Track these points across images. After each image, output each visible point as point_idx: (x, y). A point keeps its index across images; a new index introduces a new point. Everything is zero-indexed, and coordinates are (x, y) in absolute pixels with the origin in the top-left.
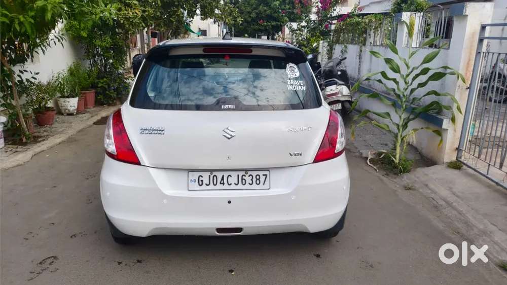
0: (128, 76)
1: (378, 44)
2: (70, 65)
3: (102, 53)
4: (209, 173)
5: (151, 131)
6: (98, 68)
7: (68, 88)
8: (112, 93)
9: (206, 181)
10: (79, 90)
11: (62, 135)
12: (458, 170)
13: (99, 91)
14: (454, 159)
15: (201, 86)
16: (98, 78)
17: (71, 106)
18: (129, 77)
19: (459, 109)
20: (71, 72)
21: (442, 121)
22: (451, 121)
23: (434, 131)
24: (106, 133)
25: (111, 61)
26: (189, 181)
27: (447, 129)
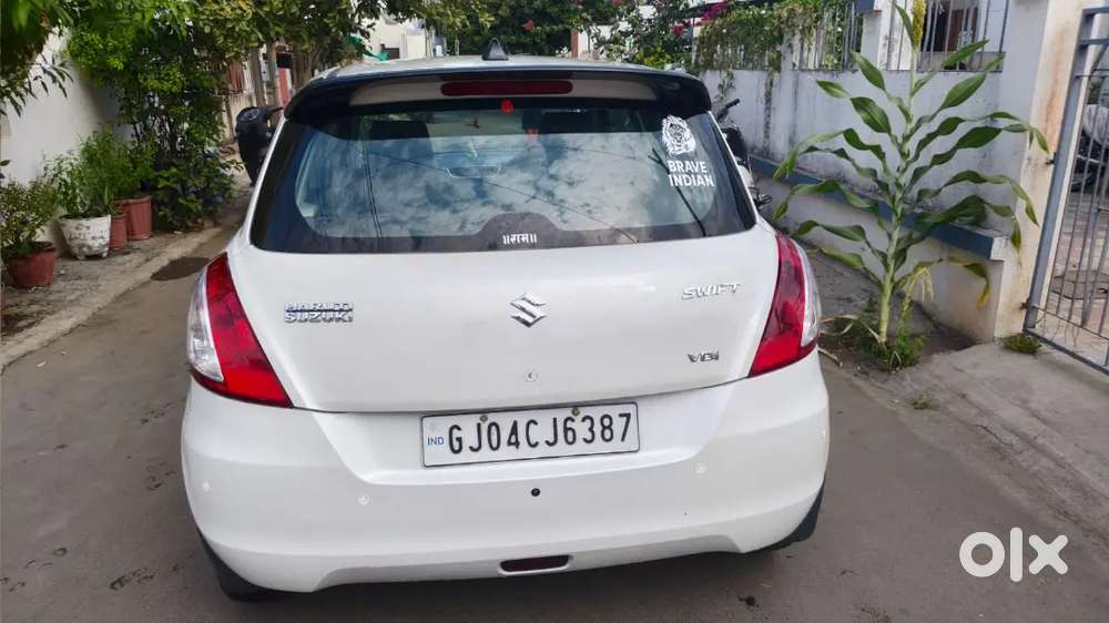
0: (229, 159)
1: (811, 66)
2: (85, 140)
3: (162, 107)
4: (476, 419)
5: (317, 314)
6: (156, 143)
7: (86, 194)
8: (192, 201)
9: (470, 439)
10: (112, 197)
11: (75, 309)
12: (1031, 357)
13: (159, 198)
14: (1019, 329)
15: (420, 184)
16: (157, 167)
17: (94, 238)
18: (232, 162)
19: (1030, 212)
20: (90, 155)
21: (990, 242)
22: (1010, 243)
23: (967, 266)
24: (191, 321)
25: (186, 125)
26: (426, 441)
27: (1002, 261)
